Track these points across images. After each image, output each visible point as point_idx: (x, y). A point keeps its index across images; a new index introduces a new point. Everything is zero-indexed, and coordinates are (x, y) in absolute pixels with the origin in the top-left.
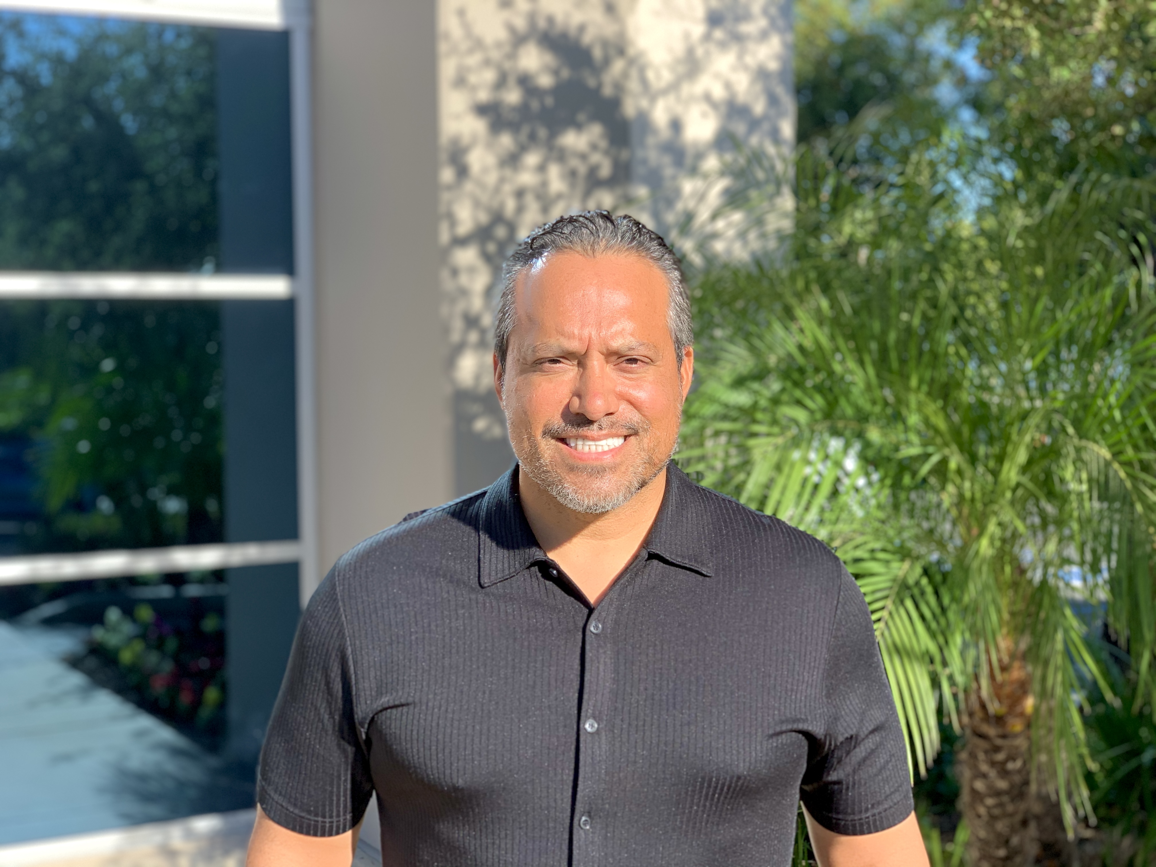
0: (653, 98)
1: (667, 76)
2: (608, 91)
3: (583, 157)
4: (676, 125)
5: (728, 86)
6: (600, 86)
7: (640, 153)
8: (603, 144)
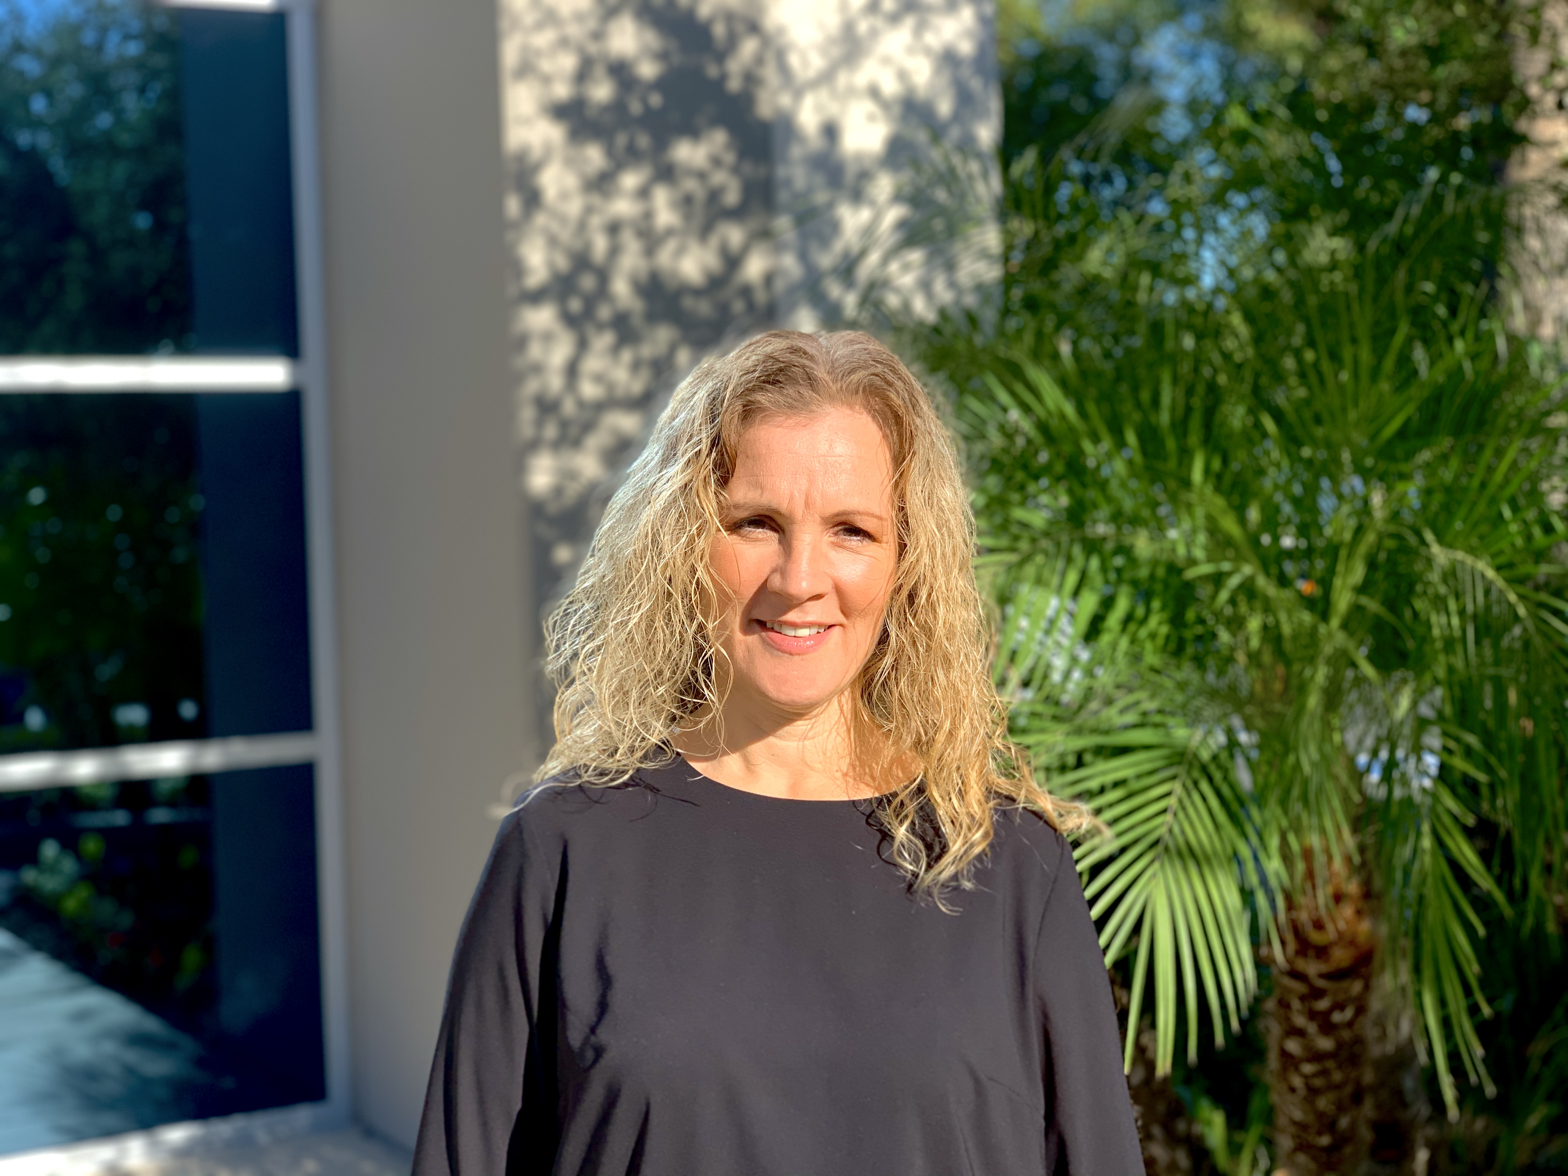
0: (798, 93)
1: (817, 63)
2: (734, 84)
3: (702, 176)
4: (831, 131)
5: (903, 75)
6: (723, 77)
7: (781, 172)
8: (730, 158)
